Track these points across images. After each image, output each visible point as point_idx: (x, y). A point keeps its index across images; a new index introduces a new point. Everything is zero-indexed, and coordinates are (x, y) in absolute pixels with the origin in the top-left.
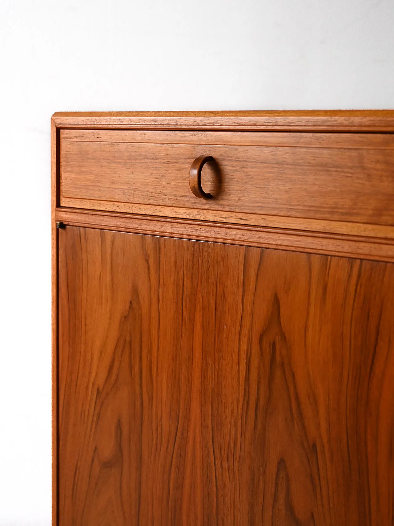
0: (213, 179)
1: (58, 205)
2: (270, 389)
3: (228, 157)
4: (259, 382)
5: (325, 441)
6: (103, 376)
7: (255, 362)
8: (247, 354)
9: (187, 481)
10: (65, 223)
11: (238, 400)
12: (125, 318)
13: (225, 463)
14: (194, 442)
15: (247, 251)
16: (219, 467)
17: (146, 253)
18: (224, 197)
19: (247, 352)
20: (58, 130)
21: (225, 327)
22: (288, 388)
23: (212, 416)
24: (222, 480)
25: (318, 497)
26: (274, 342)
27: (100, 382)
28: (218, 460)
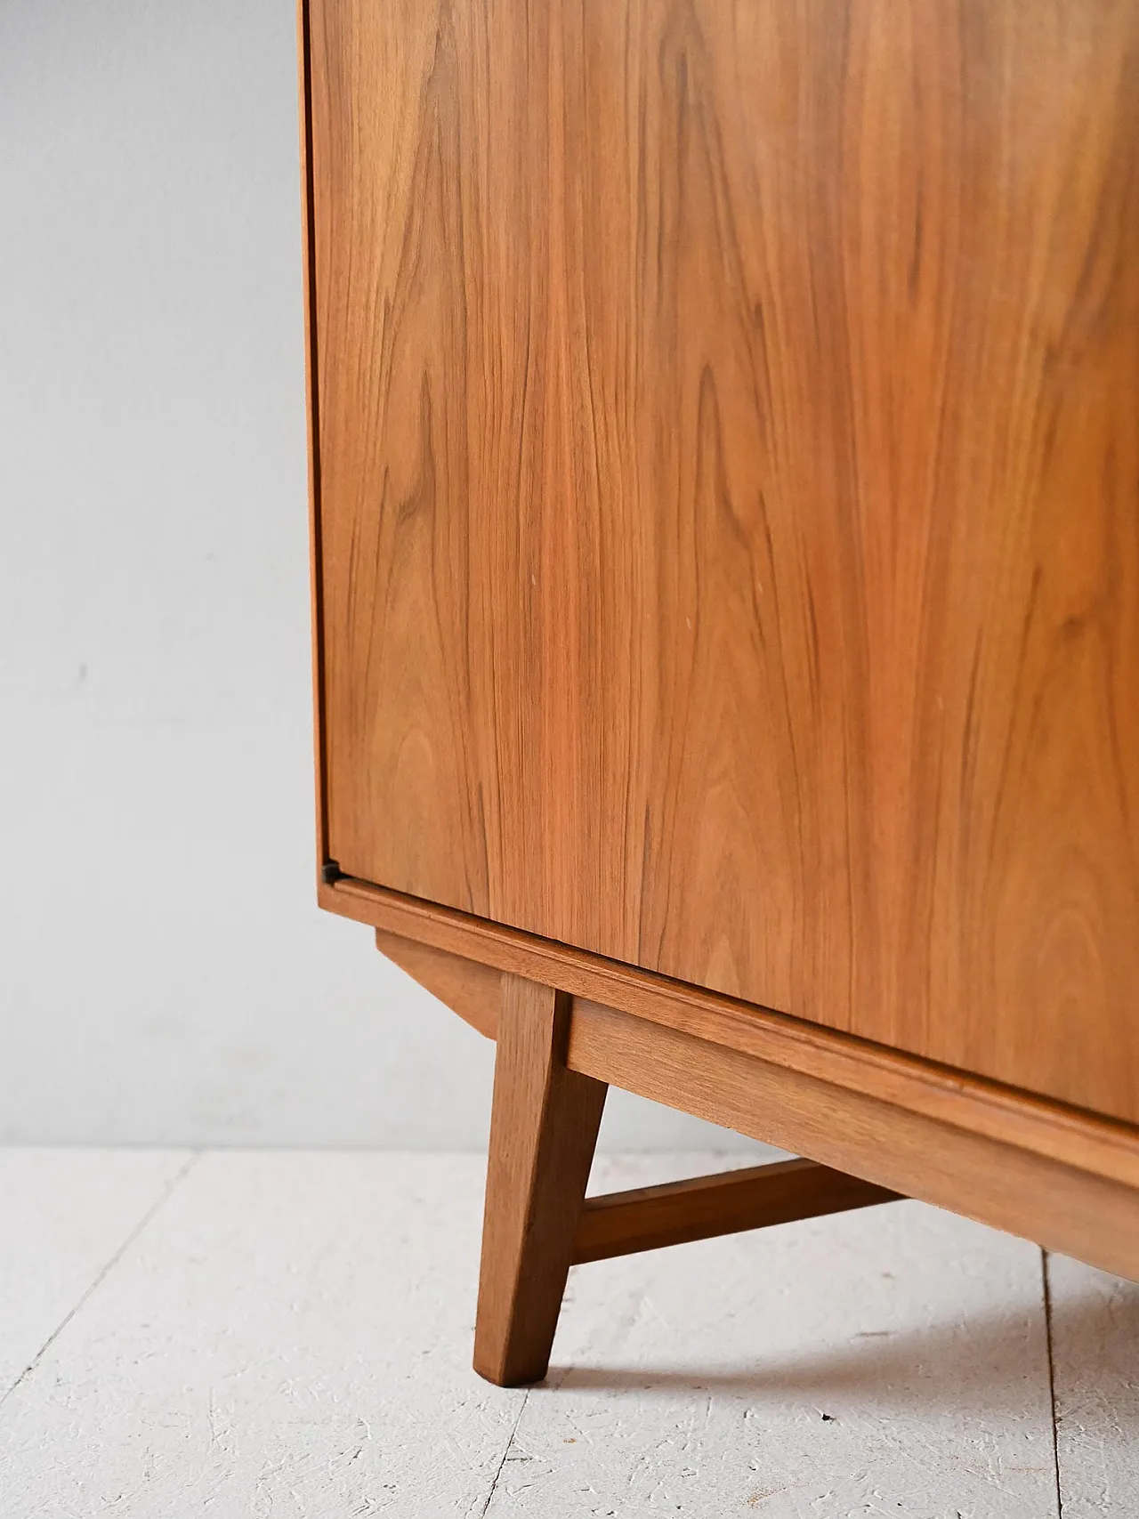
2: (681, 185)
5: (775, 288)
6: (393, 263)
7: (654, 120)
8: (640, 103)
12: (430, 84)
14: (558, 384)
16: (601, 434)
19: (640, 96)
23: (587, 298)
24: (609, 466)
25: (770, 446)
26: (684, 56)
27: (390, 282)
28: (599, 416)
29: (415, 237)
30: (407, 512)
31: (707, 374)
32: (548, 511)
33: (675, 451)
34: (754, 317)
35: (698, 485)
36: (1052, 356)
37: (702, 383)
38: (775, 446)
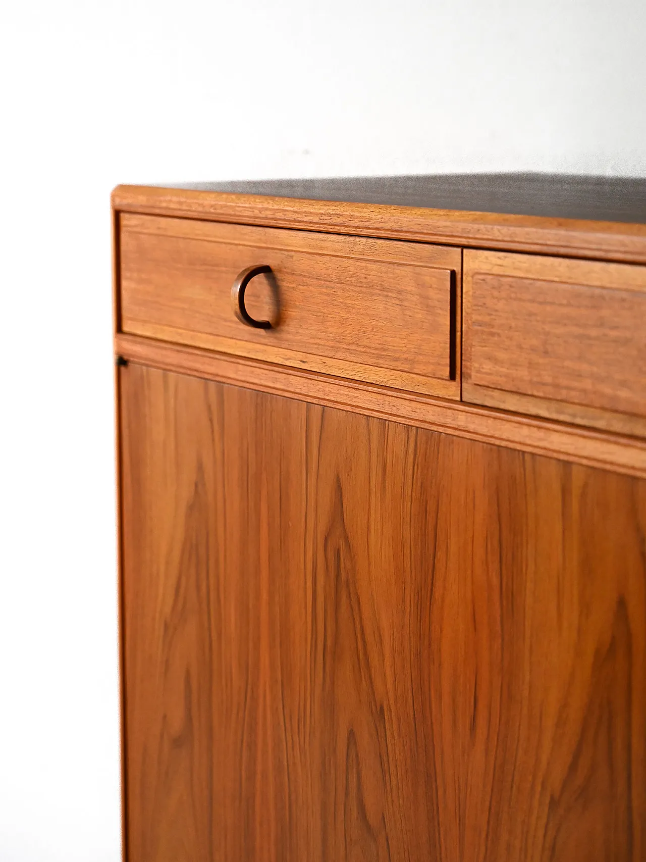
0: (271, 299)
1: (119, 329)
2: (337, 622)
3: (285, 268)
4: (325, 611)
5: (392, 701)
6: (170, 601)
7: (321, 579)
8: (313, 566)
9: (259, 768)
10: (125, 358)
11: (306, 639)
12: (191, 508)
13: (296, 739)
14: (265, 706)
15: (308, 410)
16: (290, 744)
17: (209, 408)
18: (283, 328)
19: (313, 563)
20: (117, 215)
21: (291, 525)
22: (354, 619)
23: (282, 664)
24: (294, 764)
25: (388, 788)
26: (338, 550)
27: (168, 609)
28: (289, 735)
29: (182, 590)
30: (177, 743)
31: (351, 734)
32: (259, 776)
33: (333, 771)
34: (380, 714)
35: (347, 794)
36: (554, 803)
37: (349, 739)
38: (391, 789)
